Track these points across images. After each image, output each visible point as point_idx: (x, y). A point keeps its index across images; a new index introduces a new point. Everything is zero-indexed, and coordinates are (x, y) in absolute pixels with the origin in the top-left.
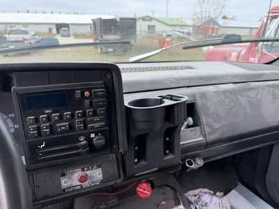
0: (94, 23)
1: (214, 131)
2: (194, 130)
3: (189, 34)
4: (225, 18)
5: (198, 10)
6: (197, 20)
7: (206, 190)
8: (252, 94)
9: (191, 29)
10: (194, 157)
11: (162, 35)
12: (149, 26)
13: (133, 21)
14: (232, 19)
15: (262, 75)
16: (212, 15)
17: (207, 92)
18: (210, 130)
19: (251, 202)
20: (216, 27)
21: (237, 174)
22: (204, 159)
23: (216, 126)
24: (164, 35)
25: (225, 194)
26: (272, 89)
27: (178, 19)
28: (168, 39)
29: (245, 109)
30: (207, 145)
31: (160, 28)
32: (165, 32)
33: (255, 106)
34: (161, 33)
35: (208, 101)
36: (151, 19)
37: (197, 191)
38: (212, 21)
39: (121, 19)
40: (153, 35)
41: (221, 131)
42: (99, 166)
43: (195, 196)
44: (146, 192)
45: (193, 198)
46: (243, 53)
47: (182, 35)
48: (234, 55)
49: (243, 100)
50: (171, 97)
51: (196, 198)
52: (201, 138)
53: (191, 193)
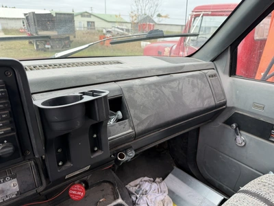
0: (27, 18)
1: (142, 122)
2: (123, 123)
3: (128, 30)
4: (159, 15)
5: (135, 8)
6: (135, 18)
7: (146, 178)
8: (174, 85)
9: (129, 26)
10: (125, 150)
11: (102, 31)
12: (88, 22)
13: (70, 16)
14: (166, 17)
15: (182, 67)
16: (148, 13)
17: (133, 85)
18: (138, 122)
19: (185, 182)
20: (152, 24)
21: (173, 158)
22: (135, 151)
23: (144, 117)
24: (104, 31)
25: (163, 179)
26: (191, 79)
27: (116, 16)
28: (108, 35)
29: (169, 99)
30: (136, 136)
31: (99, 24)
32: (105, 28)
33: (178, 95)
34: (100, 29)
35: (135, 94)
36: (90, 15)
37: (138, 181)
38: (149, 18)
39: (56, 14)
40: (93, 31)
41: (149, 121)
42: (13, 177)
43: (136, 186)
44: (79, 193)
45: (134, 188)
46: (174, 47)
47: (121, 31)
48: (167, 50)
49: (167, 91)
50: (93, 93)
51: (136, 188)
52: (130, 130)
53: (132, 183)
